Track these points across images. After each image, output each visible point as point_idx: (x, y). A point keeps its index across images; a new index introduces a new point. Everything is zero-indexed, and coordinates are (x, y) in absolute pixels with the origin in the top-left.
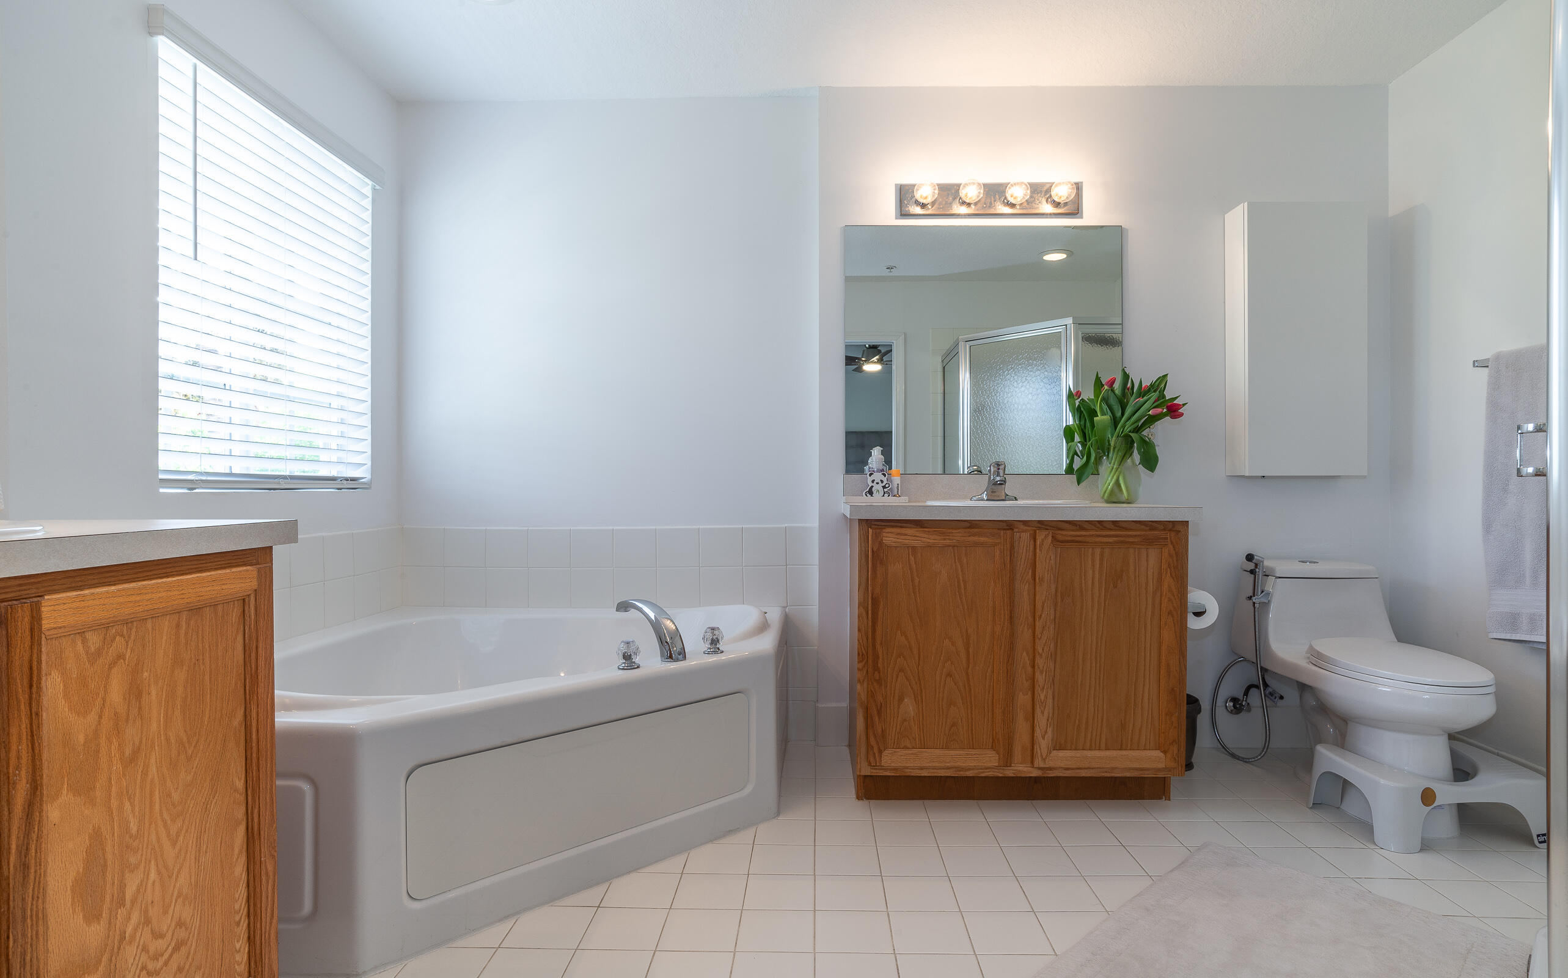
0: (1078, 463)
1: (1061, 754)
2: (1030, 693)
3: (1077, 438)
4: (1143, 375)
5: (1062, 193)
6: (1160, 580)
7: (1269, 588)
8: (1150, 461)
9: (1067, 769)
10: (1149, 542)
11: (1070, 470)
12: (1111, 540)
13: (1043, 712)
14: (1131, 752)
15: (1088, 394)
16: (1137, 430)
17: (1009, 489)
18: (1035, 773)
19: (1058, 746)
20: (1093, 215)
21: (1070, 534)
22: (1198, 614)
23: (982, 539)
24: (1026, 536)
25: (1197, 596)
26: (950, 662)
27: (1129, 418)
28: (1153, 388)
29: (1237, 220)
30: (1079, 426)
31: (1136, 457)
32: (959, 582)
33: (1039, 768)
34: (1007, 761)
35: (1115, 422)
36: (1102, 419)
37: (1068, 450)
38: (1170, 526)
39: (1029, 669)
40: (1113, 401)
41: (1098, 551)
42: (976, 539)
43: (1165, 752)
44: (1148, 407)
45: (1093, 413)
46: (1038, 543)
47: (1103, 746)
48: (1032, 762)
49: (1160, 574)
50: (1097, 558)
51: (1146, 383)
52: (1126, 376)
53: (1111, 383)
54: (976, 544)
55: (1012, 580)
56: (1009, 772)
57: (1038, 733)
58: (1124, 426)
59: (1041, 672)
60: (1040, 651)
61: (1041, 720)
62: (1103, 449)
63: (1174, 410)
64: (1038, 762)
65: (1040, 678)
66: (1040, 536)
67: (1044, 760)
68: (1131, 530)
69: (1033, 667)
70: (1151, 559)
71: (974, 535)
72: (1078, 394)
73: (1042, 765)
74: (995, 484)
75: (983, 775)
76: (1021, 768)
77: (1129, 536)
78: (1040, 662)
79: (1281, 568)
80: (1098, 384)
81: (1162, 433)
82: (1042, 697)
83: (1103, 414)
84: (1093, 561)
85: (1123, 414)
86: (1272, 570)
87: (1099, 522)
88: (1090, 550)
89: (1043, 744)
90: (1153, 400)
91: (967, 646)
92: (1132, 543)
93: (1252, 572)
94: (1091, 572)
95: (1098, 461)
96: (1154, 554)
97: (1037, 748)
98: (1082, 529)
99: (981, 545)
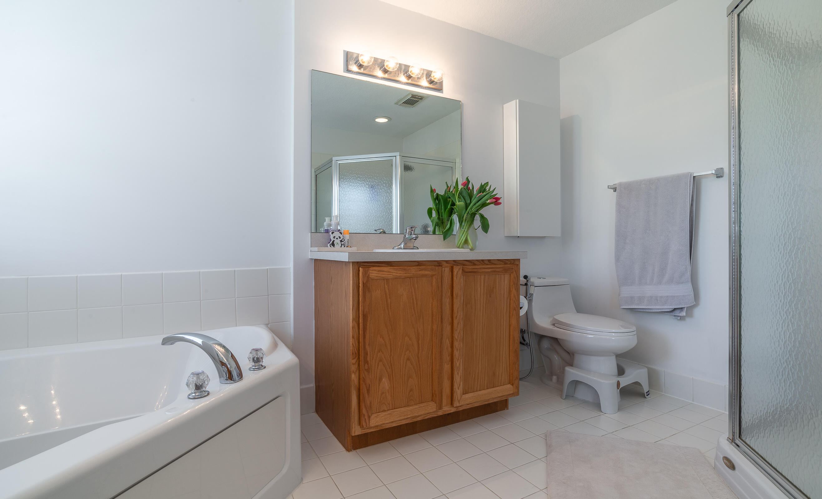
1: (467, 395)
2: (450, 363)
6: (510, 291)
7: (532, 292)
8: (484, 226)
9: (470, 404)
10: (504, 270)
12: (489, 270)
13: (458, 374)
14: (498, 388)
16: (479, 211)
18: (453, 410)
19: (465, 392)
20: (448, 92)
21: (470, 268)
22: (521, 308)
23: (427, 272)
24: (447, 271)
26: (408, 351)
28: (483, 188)
32: (413, 299)
33: (455, 407)
34: (440, 407)
36: (460, 204)
38: (513, 262)
39: (449, 349)
41: (483, 277)
43: (513, 385)
44: (482, 198)
46: (454, 273)
47: (486, 387)
48: (452, 404)
49: (510, 288)
50: (482, 281)
51: (480, 186)
54: (423, 276)
55: (442, 296)
56: (440, 413)
57: (456, 386)
59: (457, 350)
60: (457, 338)
61: (457, 378)
62: (460, 220)
64: (456, 404)
65: (456, 353)
66: (456, 269)
67: (459, 401)
68: (495, 264)
69: (452, 347)
70: (505, 280)
71: (422, 270)
73: (458, 405)
75: (426, 418)
76: (447, 409)
77: (497, 268)
78: (456, 344)
82: (458, 365)
83: (459, 201)
84: (480, 282)
85: (471, 202)
87: (482, 260)
88: (479, 276)
89: (458, 392)
91: (418, 340)
92: (499, 271)
93: (527, 284)
94: (479, 289)
96: (507, 277)
97: (455, 395)
98: (475, 264)
99: (425, 276)
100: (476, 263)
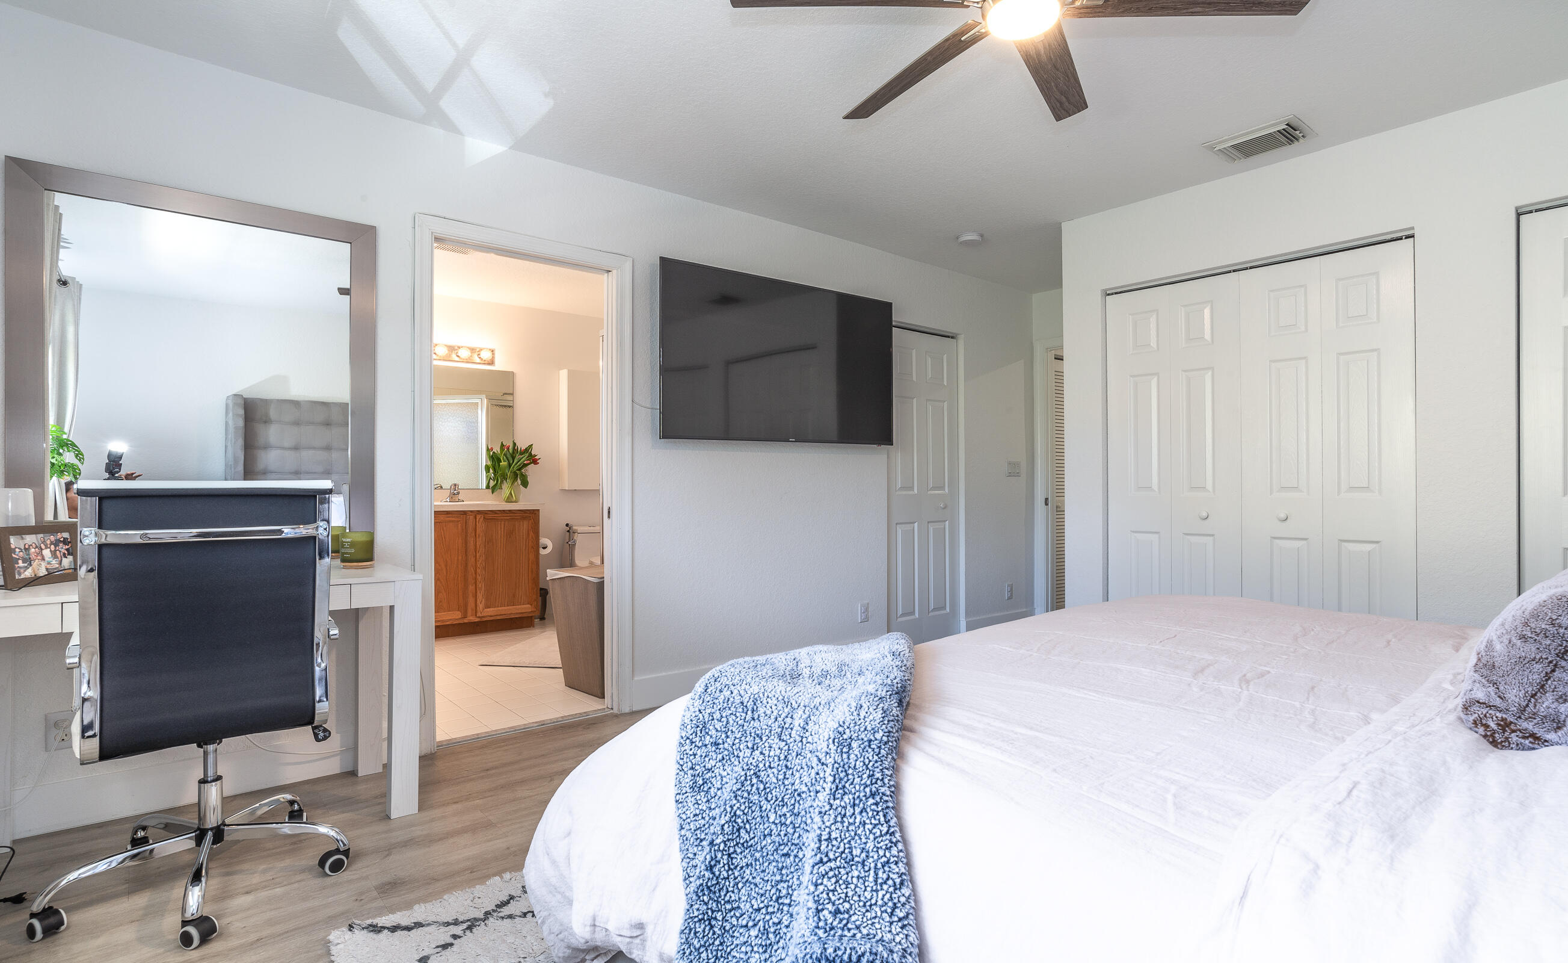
0: (492, 483)
1: (488, 610)
2: (474, 585)
3: (491, 471)
4: (522, 445)
5: (486, 355)
6: (528, 534)
7: (575, 538)
8: (525, 484)
9: (491, 616)
10: (524, 518)
11: (488, 487)
12: (508, 518)
13: (480, 593)
14: (517, 606)
15: (497, 449)
16: (520, 469)
17: (460, 497)
18: (477, 620)
19: (487, 607)
20: (499, 366)
21: (490, 516)
22: (544, 548)
23: (453, 519)
24: (472, 517)
25: (544, 541)
26: (439, 574)
27: (516, 464)
28: (526, 450)
29: (564, 374)
30: (492, 465)
31: (519, 481)
32: (442, 538)
33: (479, 617)
34: (467, 616)
35: (510, 465)
36: (503, 464)
37: (487, 477)
38: (532, 512)
39: (474, 575)
40: (508, 456)
41: (503, 522)
42: (450, 519)
43: (531, 605)
44: (524, 459)
45: (499, 461)
46: (477, 520)
47: (506, 605)
48: (476, 615)
49: (528, 531)
50: (503, 526)
51: (524, 448)
52: (515, 444)
53: (508, 449)
54: (450, 521)
55: (466, 536)
56: (466, 621)
57: (478, 602)
58: (513, 467)
59: (479, 575)
60: (479, 566)
61: (480, 596)
62: (504, 477)
63: (535, 462)
64: (479, 614)
65: (479, 578)
66: (478, 517)
67: (481, 613)
68: (516, 514)
69: (476, 573)
70: (525, 526)
71: (449, 517)
72: (492, 449)
73: (480, 615)
74: (454, 494)
75: (454, 623)
76: (471, 618)
77: (515, 516)
78: (479, 571)
79: (580, 529)
80: (502, 445)
81: (531, 471)
82: (480, 586)
83: (504, 461)
84: (501, 528)
85: (513, 462)
86: (577, 530)
87: (503, 510)
88: (500, 522)
89: (481, 606)
90: (526, 457)
91: (446, 566)
92: (517, 519)
93: (568, 531)
94: (500, 531)
95: (502, 482)
96: (526, 523)
97: (478, 608)
98: (496, 513)
99: (453, 521)
100: (498, 512)
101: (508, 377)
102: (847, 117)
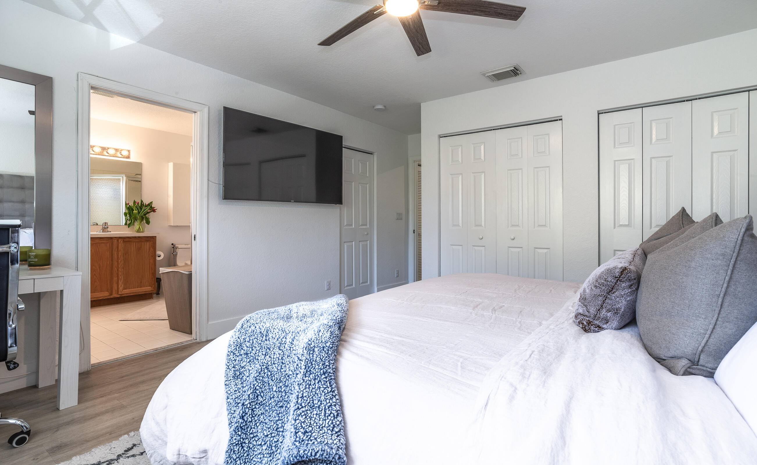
0: (128, 222)
1: (125, 290)
2: (117, 277)
3: (128, 216)
4: (146, 202)
5: (125, 153)
6: (150, 250)
7: (177, 251)
8: (148, 222)
9: (127, 294)
10: (147, 241)
11: (126, 224)
12: (138, 241)
13: (121, 281)
14: (143, 288)
15: (131, 204)
16: (145, 215)
17: (109, 230)
18: (119, 296)
19: (124, 289)
20: (133, 159)
21: (128, 239)
22: (159, 256)
23: (104, 242)
24: (116, 241)
25: (158, 253)
26: (95, 272)
27: (143, 212)
28: (149, 205)
29: (171, 165)
30: (129, 212)
31: (145, 221)
32: (97, 252)
33: (120, 295)
34: (111, 295)
35: (139, 213)
36: (135, 212)
37: (125, 219)
38: (152, 237)
39: (117, 272)
40: (138, 207)
41: (134, 243)
42: (102, 241)
43: (151, 287)
44: (148, 209)
45: (133, 210)
46: (119, 242)
47: (136, 287)
48: (118, 294)
49: (150, 248)
50: (134, 245)
51: (147, 203)
52: (142, 201)
53: (138, 204)
54: (102, 243)
55: (112, 251)
56: (112, 297)
57: (119, 286)
58: (141, 214)
59: (120, 272)
60: (120, 267)
61: (120, 283)
62: (136, 219)
63: (154, 211)
64: (120, 293)
65: (120, 273)
66: (120, 240)
68: (142, 238)
69: (118, 271)
70: (148, 245)
72: (128, 204)
74: (105, 228)
75: (105, 298)
76: (115, 295)
77: (142, 240)
78: (120, 270)
79: (180, 246)
80: (135, 202)
81: (151, 215)
82: (121, 278)
83: (136, 210)
84: (133, 246)
85: (141, 211)
86: (178, 247)
87: (135, 237)
88: (133, 243)
89: (121, 288)
90: (148, 208)
91: (100, 268)
92: (143, 241)
93: (173, 247)
94: (133, 248)
95: (134, 222)
96: (148, 243)
97: (119, 289)
98: (131, 238)
99: (104, 243)
100: (132, 238)
101: (139, 165)
102: (320, 44)
